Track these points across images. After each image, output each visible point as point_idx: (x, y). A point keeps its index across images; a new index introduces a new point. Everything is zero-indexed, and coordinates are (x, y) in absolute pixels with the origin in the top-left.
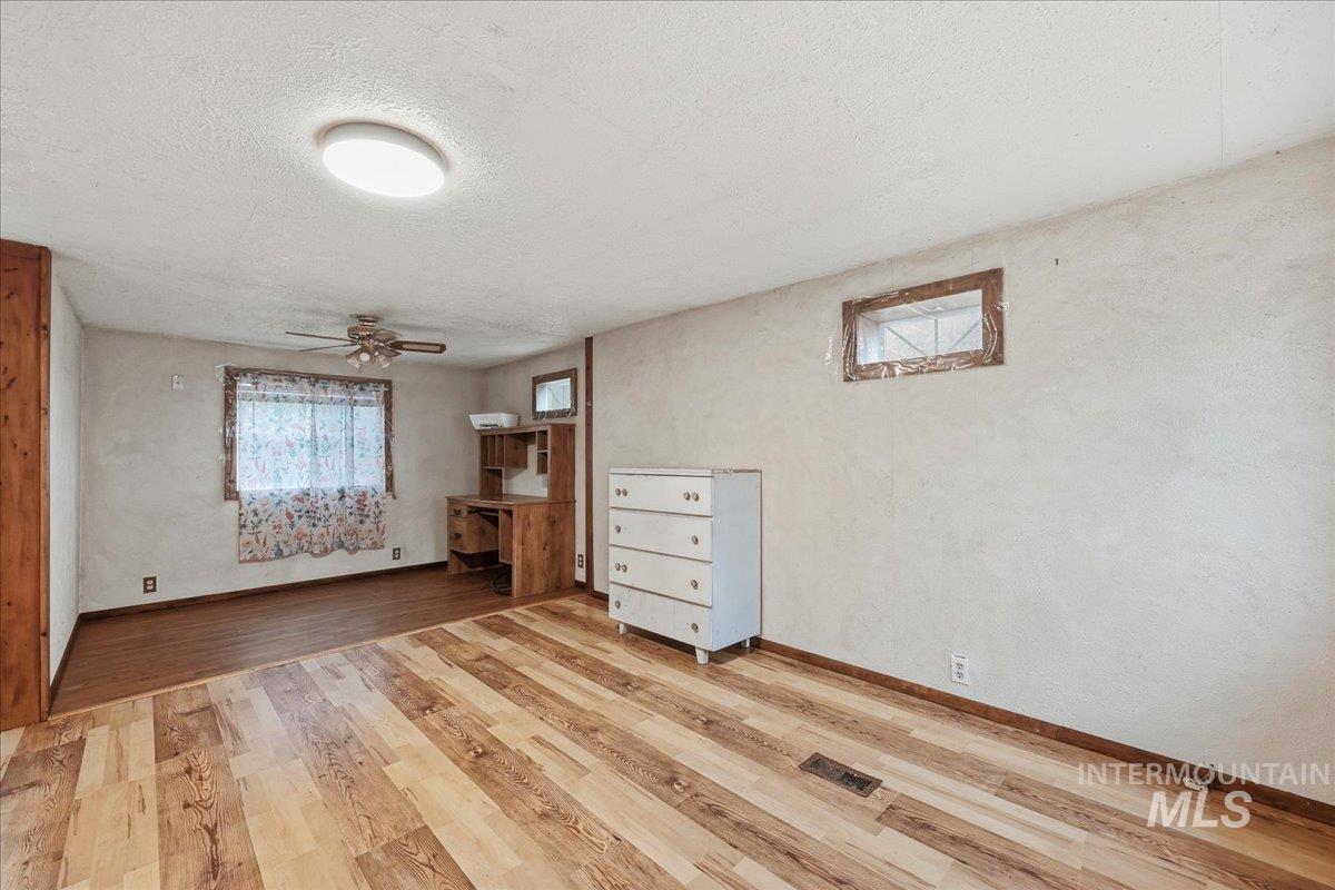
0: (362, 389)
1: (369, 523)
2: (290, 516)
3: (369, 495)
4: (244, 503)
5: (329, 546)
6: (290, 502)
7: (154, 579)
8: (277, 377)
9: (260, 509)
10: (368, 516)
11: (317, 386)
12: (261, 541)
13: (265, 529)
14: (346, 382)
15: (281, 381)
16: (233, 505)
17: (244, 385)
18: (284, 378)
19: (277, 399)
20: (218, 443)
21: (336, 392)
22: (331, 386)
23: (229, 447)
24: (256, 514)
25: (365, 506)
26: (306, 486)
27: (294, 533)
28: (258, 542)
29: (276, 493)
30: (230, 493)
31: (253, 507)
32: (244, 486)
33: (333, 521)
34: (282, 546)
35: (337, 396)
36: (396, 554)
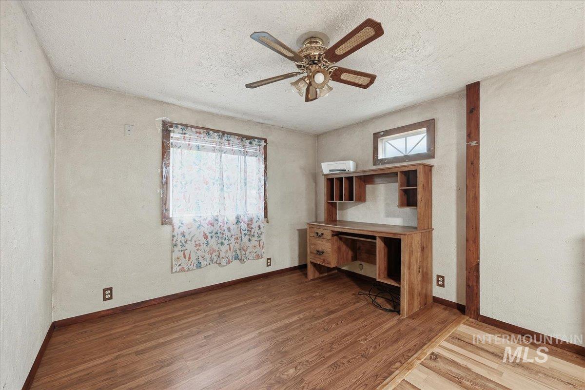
0: (251, 143)
1: (254, 242)
2: (206, 237)
3: (254, 221)
4: (176, 227)
5: (231, 258)
6: (206, 227)
7: (111, 289)
8: (198, 130)
9: (187, 232)
10: (253, 236)
11: (224, 138)
12: (187, 257)
13: (190, 247)
14: (243, 137)
15: (200, 133)
16: (167, 228)
17: (175, 135)
18: (202, 131)
19: (198, 148)
20: (157, 180)
21: (235, 145)
22: (232, 138)
23: (164, 184)
24: (184, 236)
25: (252, 228)
26: (216, 214)
27: (208, 249)
28: (185, 257)
29: (197, 219)
30: (165, 220)
31: (182, 230)
32: (174, 213)
33: (233, 240)
34: (201, 260)
35: (236, 148)
36: (269, 262)
